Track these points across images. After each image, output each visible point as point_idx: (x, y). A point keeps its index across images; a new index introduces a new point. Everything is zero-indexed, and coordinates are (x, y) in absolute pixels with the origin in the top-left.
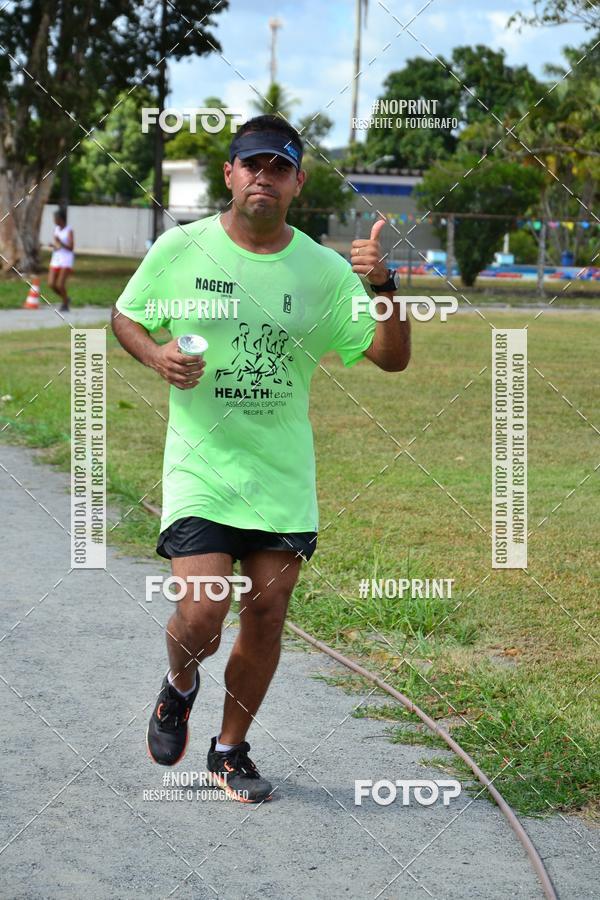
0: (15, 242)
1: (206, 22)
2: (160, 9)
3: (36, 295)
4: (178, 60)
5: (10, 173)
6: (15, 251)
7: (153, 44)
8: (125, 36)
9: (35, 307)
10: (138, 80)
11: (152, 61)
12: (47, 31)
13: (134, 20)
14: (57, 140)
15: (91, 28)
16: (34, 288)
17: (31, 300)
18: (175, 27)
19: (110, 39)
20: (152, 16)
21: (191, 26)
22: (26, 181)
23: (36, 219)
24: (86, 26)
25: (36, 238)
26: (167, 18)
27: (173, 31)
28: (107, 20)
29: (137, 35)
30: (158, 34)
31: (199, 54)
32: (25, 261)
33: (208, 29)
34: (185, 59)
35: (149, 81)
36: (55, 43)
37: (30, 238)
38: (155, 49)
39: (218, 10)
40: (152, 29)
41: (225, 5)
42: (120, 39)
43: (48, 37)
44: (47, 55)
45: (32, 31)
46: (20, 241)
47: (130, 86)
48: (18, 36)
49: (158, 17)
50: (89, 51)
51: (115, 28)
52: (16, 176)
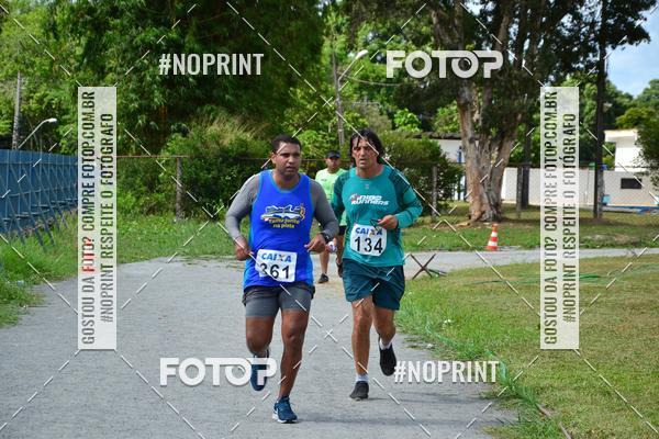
0: (481, 197)
1: (638, 17)
2: (600, 7)
3: (495, 239)
4: (614, 48)
5: (477, 142)
6: (482, 205)
7: (592, 35)
8: (570, 30)
9: (494, 249)
10: (582, 66)
11: (593, 50)
12: (508, 27)
13: (577, 17)
14: (516, 115)
15: (542, 24)
16: (494, 234)
17: (491, 243)
18: (611, 21)
19: (558, 34)
20: (592, 14)
21: (625, 21)
22: (490, 149)
23: (498, 178)
24: (539, 23)
25: (498, 194)
26: (605, 15)
27: (609, 25)
28: (555, 18)
29: (580, 30)
30: (596, 28)
31: (631, 43)
32: (489, 213)
33: (638, 23)
34: (619, 47)
35: (590, 65)
36: (514, 38)
37: (493, 193)
38: (595, 40)
39: (647, 7)
40: (593, 24)
41: (653, 1)
42: (567, 33)
43: (509, 33)
44: (507, 48)
45: (494, 28)
46: (485, 196)
47: (574, 70)
48: (484, 32)
49: (598, 14)
50: (542, 43)
51: (563, 24)
52: (482, 144)
